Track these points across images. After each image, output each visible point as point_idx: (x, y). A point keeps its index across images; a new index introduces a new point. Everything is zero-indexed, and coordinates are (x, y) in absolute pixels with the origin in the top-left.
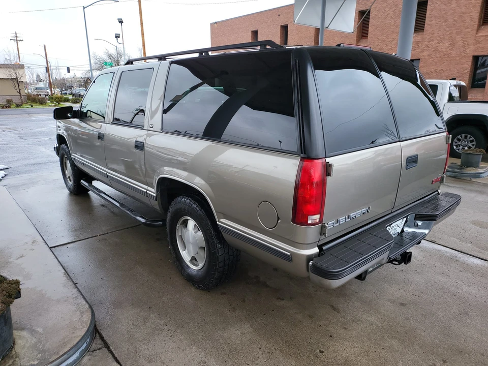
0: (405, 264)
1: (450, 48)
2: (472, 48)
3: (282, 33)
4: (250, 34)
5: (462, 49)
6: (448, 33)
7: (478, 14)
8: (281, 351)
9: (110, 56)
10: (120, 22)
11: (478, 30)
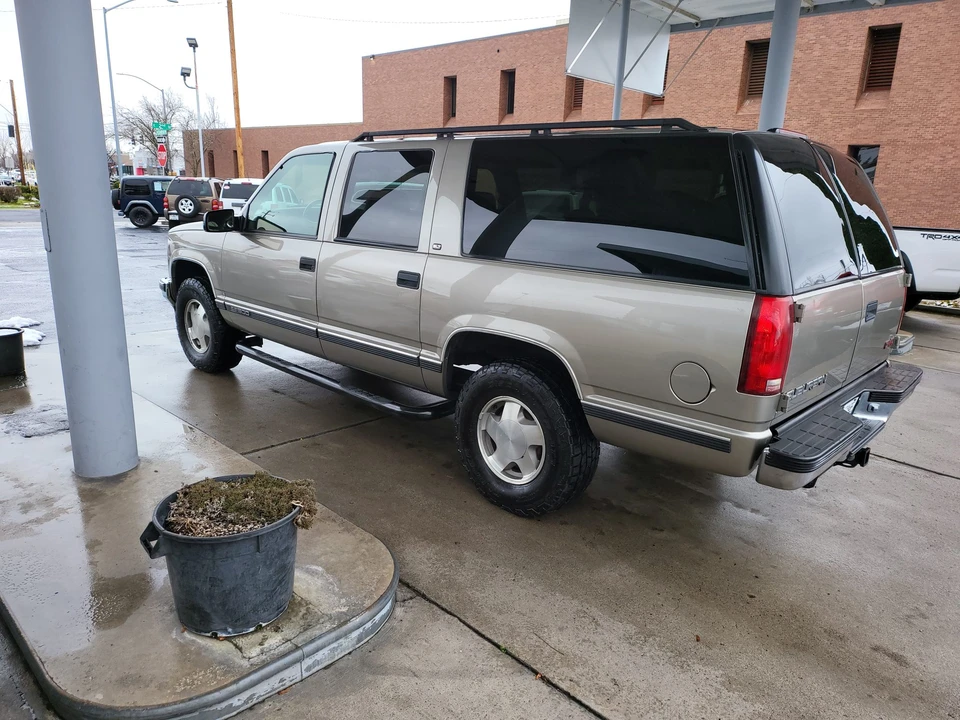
0: (862, 465)
1: (809, 130)
2: (848, 131)
3: (503, 85)
4: (441, 83)
5: (831, 133)
6: (807, 103)
7: (860, 71)
8: (692, 597)
9: (150, 110)
10: (191, 45)
11: (858, 99)
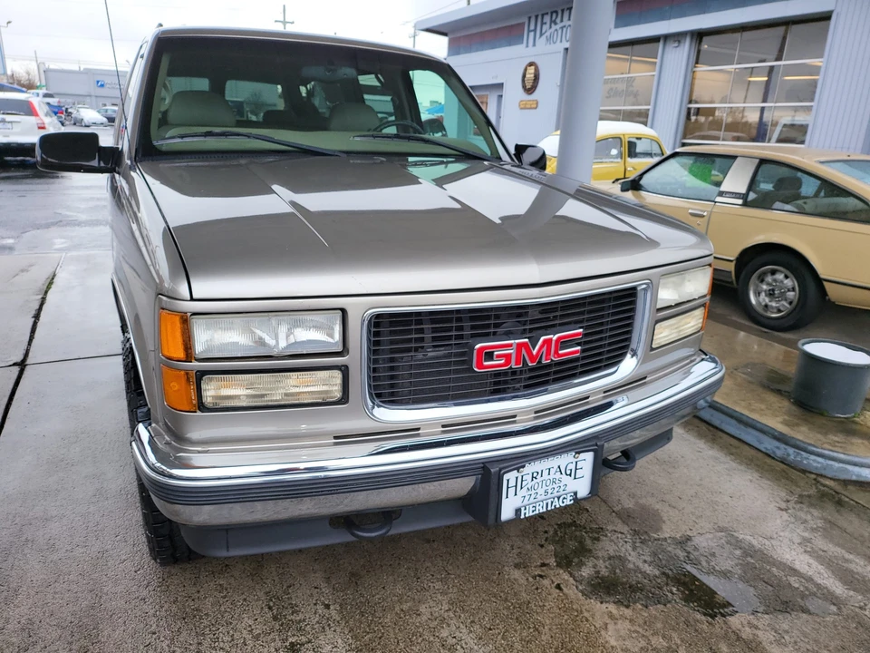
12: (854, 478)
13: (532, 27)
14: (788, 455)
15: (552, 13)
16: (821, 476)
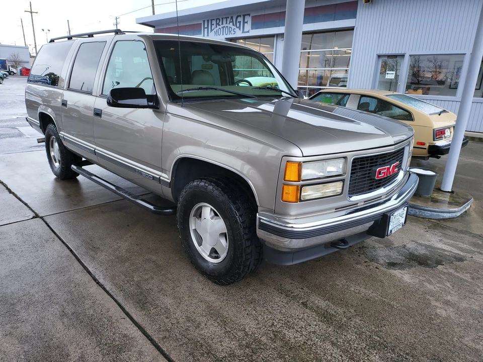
12: (441, 218)
13: (206, 26)
14: (416, 213)
15: (217, 19)
16: (431, 219)
